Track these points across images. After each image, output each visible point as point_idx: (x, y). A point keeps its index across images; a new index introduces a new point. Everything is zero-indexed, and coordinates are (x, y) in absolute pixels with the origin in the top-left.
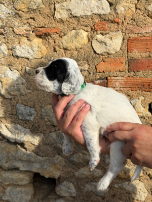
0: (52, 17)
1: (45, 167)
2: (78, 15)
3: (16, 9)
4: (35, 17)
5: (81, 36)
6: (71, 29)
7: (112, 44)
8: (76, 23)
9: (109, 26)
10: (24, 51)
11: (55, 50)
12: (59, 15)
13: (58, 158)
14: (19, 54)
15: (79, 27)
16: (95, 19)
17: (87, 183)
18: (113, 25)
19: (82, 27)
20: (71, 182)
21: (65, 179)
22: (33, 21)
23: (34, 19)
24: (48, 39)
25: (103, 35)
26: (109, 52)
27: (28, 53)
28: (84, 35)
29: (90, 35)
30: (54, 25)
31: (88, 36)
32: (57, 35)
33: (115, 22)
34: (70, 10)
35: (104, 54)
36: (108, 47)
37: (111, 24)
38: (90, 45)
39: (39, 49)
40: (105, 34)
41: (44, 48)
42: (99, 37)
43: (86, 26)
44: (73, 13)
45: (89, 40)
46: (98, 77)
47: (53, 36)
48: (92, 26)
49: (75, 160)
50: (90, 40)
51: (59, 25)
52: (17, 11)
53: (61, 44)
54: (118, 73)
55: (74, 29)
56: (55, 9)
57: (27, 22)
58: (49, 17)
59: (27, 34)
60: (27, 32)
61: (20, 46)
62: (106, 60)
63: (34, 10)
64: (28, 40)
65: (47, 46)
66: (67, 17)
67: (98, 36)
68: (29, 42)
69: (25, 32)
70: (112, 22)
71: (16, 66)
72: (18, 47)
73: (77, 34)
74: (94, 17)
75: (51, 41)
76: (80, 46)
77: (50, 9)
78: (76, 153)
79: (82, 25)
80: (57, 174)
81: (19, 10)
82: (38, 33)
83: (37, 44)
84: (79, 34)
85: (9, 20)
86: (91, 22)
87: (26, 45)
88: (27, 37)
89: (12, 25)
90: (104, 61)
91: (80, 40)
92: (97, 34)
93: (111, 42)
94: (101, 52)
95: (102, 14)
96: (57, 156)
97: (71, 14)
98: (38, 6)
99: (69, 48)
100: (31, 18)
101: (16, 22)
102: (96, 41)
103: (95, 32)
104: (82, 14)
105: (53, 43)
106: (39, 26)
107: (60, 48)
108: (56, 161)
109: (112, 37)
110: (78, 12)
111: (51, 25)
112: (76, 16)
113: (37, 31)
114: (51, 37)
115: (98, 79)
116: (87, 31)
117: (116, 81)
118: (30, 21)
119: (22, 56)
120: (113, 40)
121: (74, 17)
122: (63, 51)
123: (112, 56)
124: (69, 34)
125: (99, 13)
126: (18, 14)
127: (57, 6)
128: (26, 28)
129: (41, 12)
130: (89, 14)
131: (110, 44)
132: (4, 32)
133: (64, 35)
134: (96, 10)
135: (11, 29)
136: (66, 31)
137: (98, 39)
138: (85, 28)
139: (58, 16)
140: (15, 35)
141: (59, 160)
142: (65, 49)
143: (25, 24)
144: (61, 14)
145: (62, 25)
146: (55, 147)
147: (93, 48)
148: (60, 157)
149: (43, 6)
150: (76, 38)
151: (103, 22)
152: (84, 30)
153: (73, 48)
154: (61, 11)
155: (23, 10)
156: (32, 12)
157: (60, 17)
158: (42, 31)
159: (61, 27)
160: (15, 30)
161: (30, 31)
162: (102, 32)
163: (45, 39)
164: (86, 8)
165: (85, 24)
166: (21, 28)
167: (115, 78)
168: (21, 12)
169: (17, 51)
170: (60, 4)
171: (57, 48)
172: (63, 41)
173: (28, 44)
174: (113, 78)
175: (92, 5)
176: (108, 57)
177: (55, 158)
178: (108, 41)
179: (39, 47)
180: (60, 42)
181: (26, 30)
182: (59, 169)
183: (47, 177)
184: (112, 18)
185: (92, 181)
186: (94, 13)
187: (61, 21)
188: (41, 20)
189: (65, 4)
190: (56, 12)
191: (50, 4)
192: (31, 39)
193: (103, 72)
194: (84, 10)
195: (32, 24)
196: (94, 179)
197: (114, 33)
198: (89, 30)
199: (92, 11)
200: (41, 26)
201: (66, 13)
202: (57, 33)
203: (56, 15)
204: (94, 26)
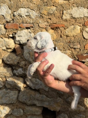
0: (61, 18)
1: (52, 104)
2: (76, 17)
3: (41, 13)
4: (52, 18)
6: (71, 25)
8: (74, 21)
11: (61, 37)
13: (59, 99)
15: (76, 24)
16: (85, 20)
17: (76, 115)
19: (77, 24)
20: (66, 114)
21: (63, 112)
22: (50, 20)
23: (50, 19)
24: (58, 30)
29: (82, 28)
30: (62, 23)
31: (80, 29)
32: (63, 28)
34: (72, 14)
38: (82, 34)
39: (52, 36)
41: (55, 35)
44: (73, 16)
46: (85, 53)
47: (61, 28)
48: (83, 23)
49: (69, 101)
50: (82, 31)
51: (65, 23)
52: (41, 15)
53: (65, 33)
55: (73, 25)
56: (63, 14)
57: (47, 21)
58: (59, 18)
59: (46, 27)
60: (46, 26)
63: (51, 14)
64: (46, 30)
65: (57, 34)
66: (69, 18)
67: (86, 29)
69: (45, 26)
73: (74, 28)
74: (85, 18)
75: (59, 31)
76: (76, 34)
77: (60, 14)
78: (70, 96)
79: (78, 23)
80: (58, 109)
82: (52, 27)
83: (51, 33)
84: (76, 28)
85: (36, 20)
86: (83, 21)
88: (46, 29)
89: (38, 22)
91: (76, 31)
92: (86, 28)
96: (59, 98)
97: (72, 16)
98: (53, 12)
99: (69, 36)
100: (49, 18)
101: (40, 21)
102: (85, 31)
103: (85, 27)
104: (78, 16)
105: (60, 33)
106: (53, 23)
107: (64, 35)
108: (58, 101)
110: (76, 15)
111: (60, 22)
112: (74, 18)
113: (52, 25)
114: (59, 29)
115: (85, 54)
116: (80, 26)
118: (48, 20)
121: (73, 18)
122: (65, 37)
126: (42, 16)
127: (64, 12)
128: (45, 24)
129: (55, 15)
130: (82, 16)
132: (33, 26)
133: (67, 28)
134: (87, 14)
135: (37, 24)
136: (69, 26)
138: (79, 25)
139: (64, 17)
140: (39, 28)
141: (60, 100)
142: (67, 36)
143: (45, 22)
146: (57, 93)
147: (83, 36)
148: (60, 99)
149: (57, 12)
150: (74, 30)
152: (79, 26)
153: (72, 35)
154: (66, 15)
155: (45, 14)
156: (50, 15)
157: (65, 18)
158: (54, 25)
159: (65, 24)
160: (40, 25)
161: (48, 26)
163: (56, 30)
164: (81, 13)
165: (79, 22)
166: (43, 24)
168: (44, 15)
170: (66, 11)
171: (62, 36)
172: (66, 32)
175: (84, 12)
177: (57, 99)
179: (52, 35)
180: (64, 32)
181: (46, 25)
182: (59, 106)
183: (52, 110)
185: (78, 114)
186: (85, 16)
187: (66, 20)
188: (54, 20)
189: (69, 11)
190: (63, 15)
191: (60, 11)
192: (48, 30)
194: (79, 15)
195: (49, 22)
196: (80, 112)
198: (82, 25)
199: (84, 15)
201: (69, 16)
202: (63, 27)
203: (63, 17)
204: (84, 23)
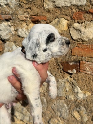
0: (43, 7)
2: (60, 6)
3: (20, 1)
4: (32, 7)
5: (61, 24)
6: (55, 17)
7: (86, 32)
8: (59, 13)
9: (85, 16)
10: (23, 32)
12: (47, 6)
14: (20, 34)
15: (61, 16)
16: (74, 10)
18: (88, 15)
19: (63, 16)
22: (30, 10)
25: (79, 23)
26: (83, 39)
27: (26, 34)
28: (64, 22)
29: (69, 23)
30: (44, 14)
31: (67, 23)
32: (45, 22)
33: (90, 13)
34: (54, 1)
35: (79, 40)
36: (82, 35)
37: (87, 14)
38: (68, 32)
40: (81, 23)
42: (76, 25)
43: (67, 15)
44: (56, 4)
45: (68, 27)
46: (73, 60)
47: (42, 22)
48: (71, 15)
51: (47, 14)
52: (20, 3)
54: (89, 58)
55: (57, 18)
56: (44, 1)
58: (40, 7)
59: (26, 20)
61: (21, 29)
62: (80, 46)
64: (26, 24)
66: (52, 7)
68: (27, 26)
69: (25, 18)
70: (87, 13)
71: (18, 43)
72: (20, 29)
74: (72, 8)
77: (41, 1)
78: (53, 118)
79: (63, 15)
81: (22, 2)
82: (33, 20)
84: (60, 22)
85: (16, 10)
86: (70, 11)
87: (25, 28)
88: (26, 22)
89: (17, 13)
90: (78, 47)
91: (60, 27)
92: (75, 23)
93: (85, 30)
94: (76, 39)
95: (79, 5)
97: (55, 5)
100: (29, 8)
101: (20, 11)
102: (73, 28)
103: (73, 21)
104: (63, 5)
106: (34, 14)
109: (87, 26)
111: (42, 14)
112: (58, 7)
113: (32, 18)
114: (40, 23)
115: (72, 62)
116: (67, 20)
117: (87, 65)
118: (28, 10)
119: (22, 36)
120: (87, 29)
123: (85, 42)
124: (53, 21)
125: (76, 4)
126: (21, 5)
128: (25, 15)
129: (35, 3)
130: (69, 5)
131: (84, 32)
132: (12, 18)
133: (50, 22)
135: (16, 16)
136: (52, 19)
137: (74, 27)
138: (66, 17)
140: (19, 21)
143: (25, 12)
144: (49, 5)
145: (49, 14)
147: (70, 35)
150: (57, 25)
151: (80, 12)
152: (65, 19)
154: (48, 2)
155: (24, 2)
156: (29, 3)
157: (47, 8)
158: (35, 18)
159: (48, 15)
160: (19, 17)
161: (28, 18)
162: (79, 21)
165: (65, 13)
166: (22, 15)
167: (86, 63)
168: (22, 3)
169: (19, 32)
173: (26, 27)
174: (84, 62)
176: (82, 43)
178: (83, 29)
184: (87, 9)
186: (73, 4)
187: (48, 11)
188: (35, 10)
190: (44, 4)
192: (28, 24)
193: (77, 56)
194: (64, 2)
195: (29, 12)
197: (89, 22)
198: (69, 18)
199: (71, 3)
200: (35, 14)
201: (52, 4)
202: (44, 20)
203: (44, 6)
204: (73, 15)
